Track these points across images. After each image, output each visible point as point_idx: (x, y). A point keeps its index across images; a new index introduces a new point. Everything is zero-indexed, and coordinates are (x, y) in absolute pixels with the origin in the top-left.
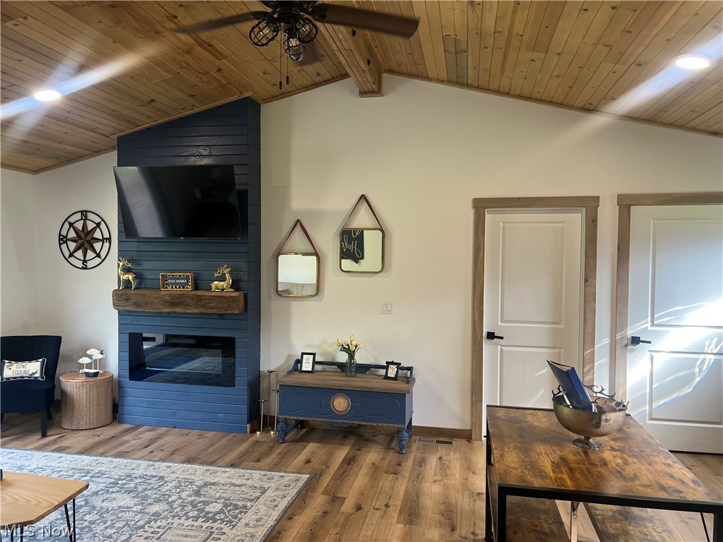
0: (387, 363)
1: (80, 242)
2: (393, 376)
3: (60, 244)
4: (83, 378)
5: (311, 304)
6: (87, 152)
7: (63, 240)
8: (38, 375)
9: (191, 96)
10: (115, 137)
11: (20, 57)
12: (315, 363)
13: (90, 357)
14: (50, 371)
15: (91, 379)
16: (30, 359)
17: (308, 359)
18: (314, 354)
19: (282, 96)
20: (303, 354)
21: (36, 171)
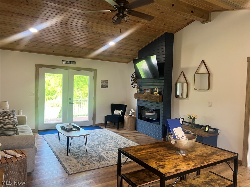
0: (206, 125)
1: (134, 81)
2: (207, 131)
3: (131, 81)
4: (128, 116)
5: (185, 101)
6: (136, 56)
7: (132, 80)
8: (120, 114)
9: (148, 36)
10: (138, 51)
11: (100, 36)
12: (183, 121)
13: (132, 111)
14: (123, 113)
15: (130, 117)
16: (120, 110)
17: (181, 120)
18: (183, 119)
19: (179, 30)
20: (180, 118)
21: (128, 63)
